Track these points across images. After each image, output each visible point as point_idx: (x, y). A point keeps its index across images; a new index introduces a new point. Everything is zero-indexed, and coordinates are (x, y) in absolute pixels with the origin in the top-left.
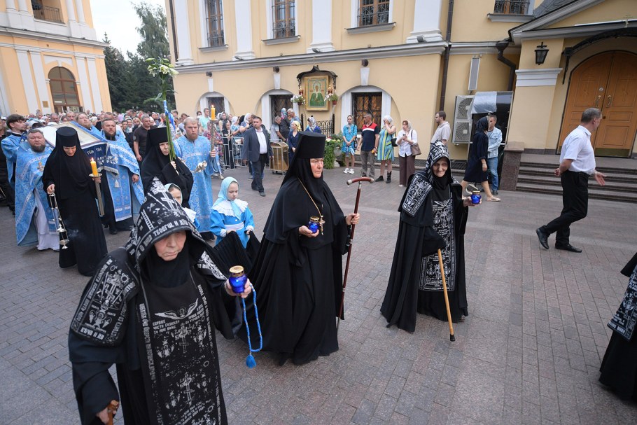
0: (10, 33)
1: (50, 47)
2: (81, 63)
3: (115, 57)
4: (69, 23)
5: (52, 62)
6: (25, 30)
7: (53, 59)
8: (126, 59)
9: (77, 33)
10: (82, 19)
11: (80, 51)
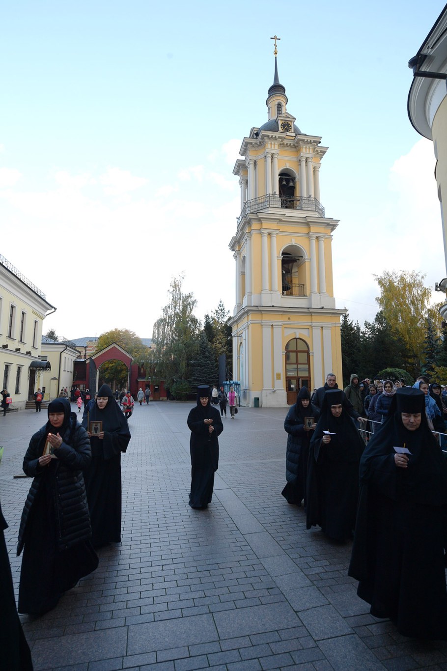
0: (261, 311)
1: (291, 321)
2: (317, 332)
3: (352, 329)
4: (310, 295)
5: (290, 334)
6: (273, 306)
7: (292, 331)
8: (363, 329)
9: (316, 302)
10: (324, 290)
11: (318, 321)
